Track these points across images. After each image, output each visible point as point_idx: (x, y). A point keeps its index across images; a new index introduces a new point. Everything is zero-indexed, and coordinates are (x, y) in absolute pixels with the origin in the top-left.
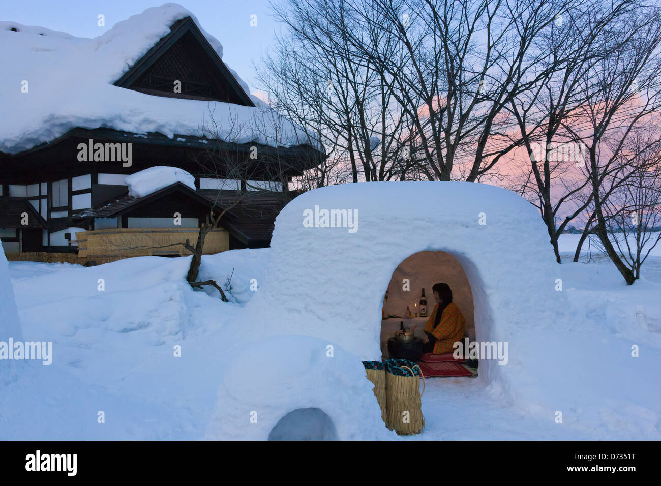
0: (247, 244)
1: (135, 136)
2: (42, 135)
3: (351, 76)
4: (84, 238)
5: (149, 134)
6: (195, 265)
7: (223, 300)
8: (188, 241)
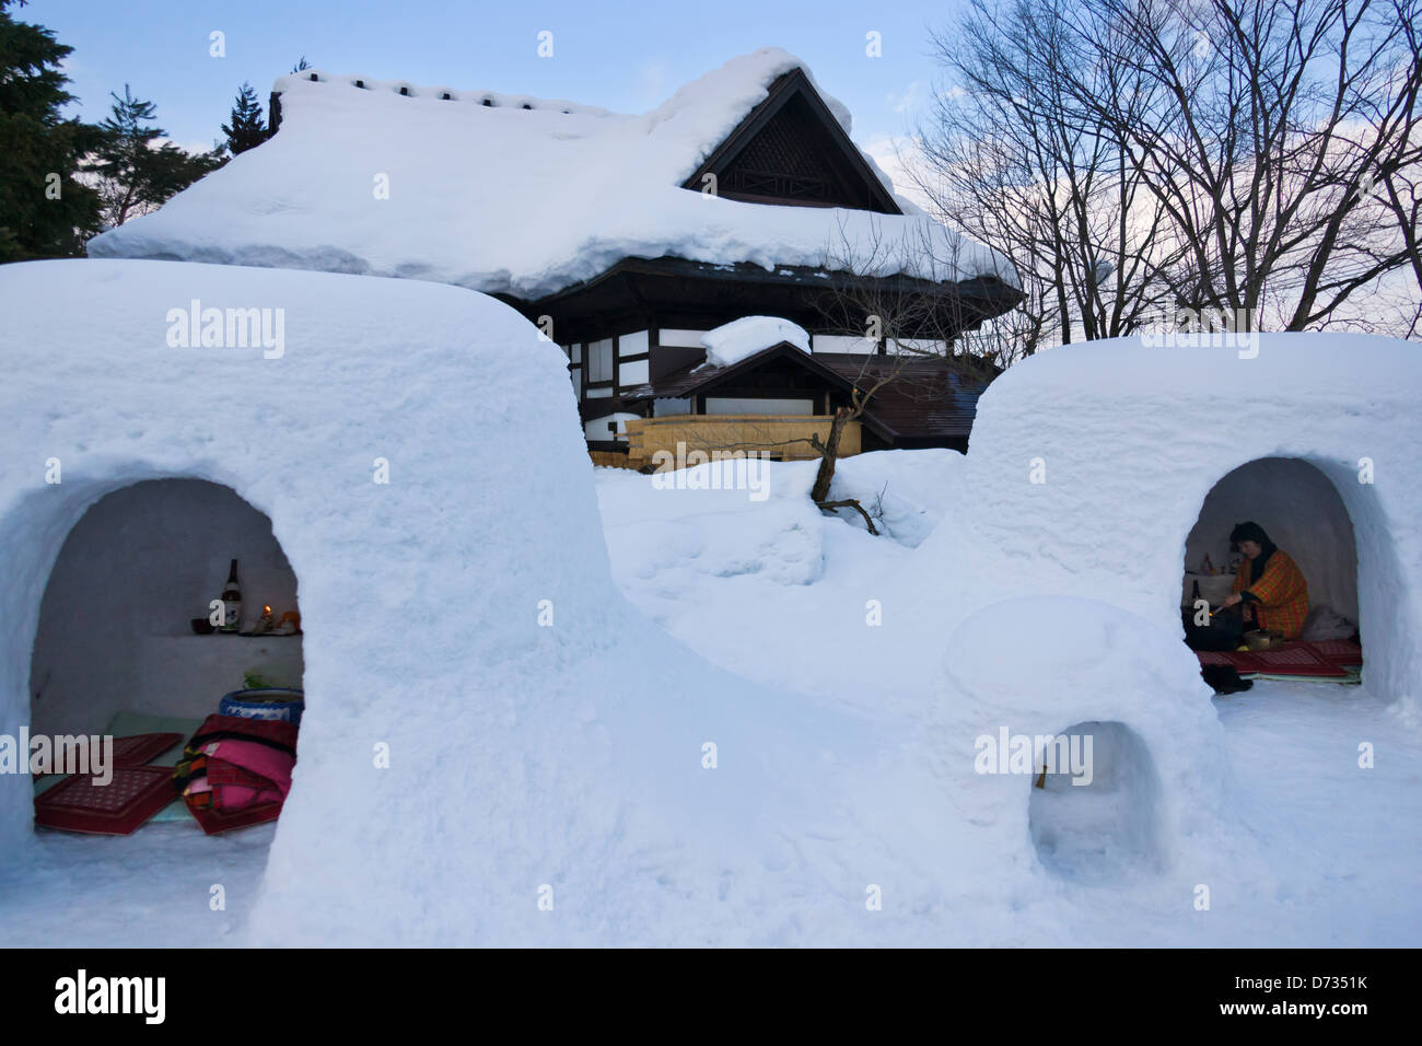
0: (891, 442)
1: (716, 268)
2: (577, 269)
3: (1065, 155)
4: (638, 430)
5: (738, 264)
6: (826, 473)
7: (870, 532)
8: (815, 435)
